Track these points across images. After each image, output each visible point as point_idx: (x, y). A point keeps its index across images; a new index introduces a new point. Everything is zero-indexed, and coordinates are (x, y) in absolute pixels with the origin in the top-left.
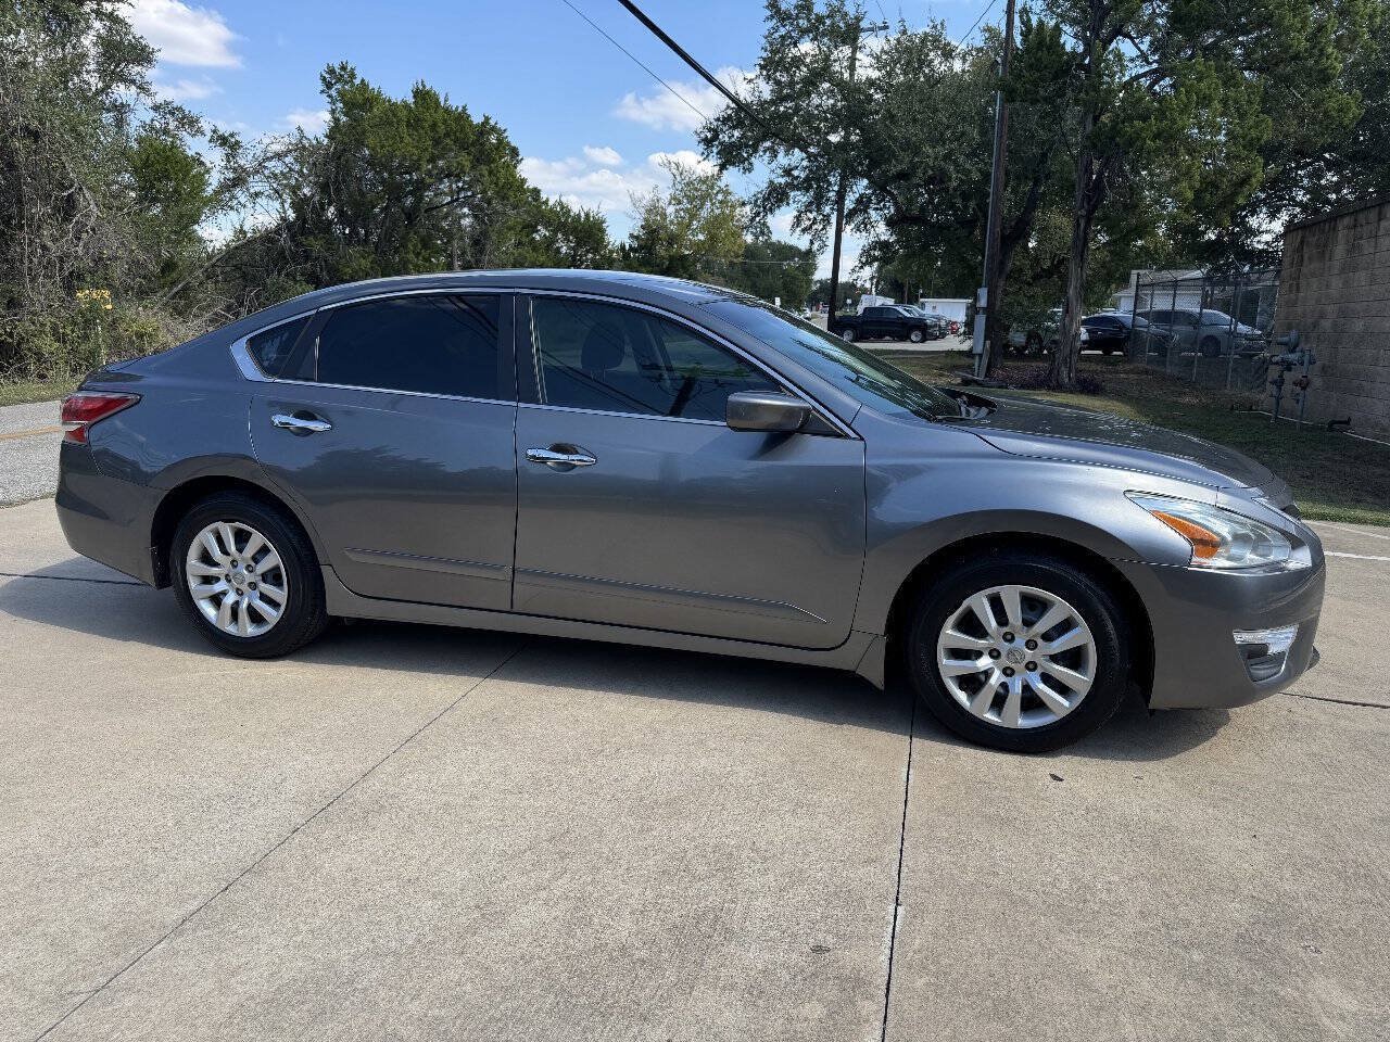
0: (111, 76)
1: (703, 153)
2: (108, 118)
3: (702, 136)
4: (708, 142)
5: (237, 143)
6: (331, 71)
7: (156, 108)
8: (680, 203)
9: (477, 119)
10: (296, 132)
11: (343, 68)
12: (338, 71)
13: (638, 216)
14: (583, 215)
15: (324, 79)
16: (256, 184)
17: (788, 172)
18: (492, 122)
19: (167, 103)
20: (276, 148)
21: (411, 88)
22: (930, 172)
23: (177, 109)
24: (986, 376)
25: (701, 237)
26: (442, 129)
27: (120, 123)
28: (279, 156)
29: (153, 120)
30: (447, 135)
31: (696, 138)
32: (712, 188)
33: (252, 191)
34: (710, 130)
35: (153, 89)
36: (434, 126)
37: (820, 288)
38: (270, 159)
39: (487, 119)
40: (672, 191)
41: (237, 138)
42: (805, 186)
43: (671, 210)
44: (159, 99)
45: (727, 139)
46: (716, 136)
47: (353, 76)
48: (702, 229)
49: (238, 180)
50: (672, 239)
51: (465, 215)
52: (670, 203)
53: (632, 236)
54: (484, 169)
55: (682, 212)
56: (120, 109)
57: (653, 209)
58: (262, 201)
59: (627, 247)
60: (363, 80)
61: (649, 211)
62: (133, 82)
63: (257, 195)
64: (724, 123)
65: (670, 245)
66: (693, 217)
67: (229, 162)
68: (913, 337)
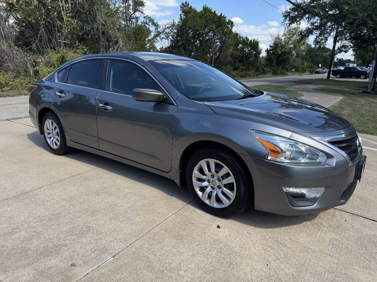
0: (135, 10)
1: (284, 20)
2: (134, 20)
3: (284, 14)
4: (286, 17)
5: (158, 25)
6: (183, 4)
7: (145, 17)
8: (286, 36)
9: (219, 15)
10: (173, 21)
11: (186, 3)
12: (184, 4)
13: (272, 40)
14: (253, 40)
15: (181, 7)
16: (162, 36)
17: (312, 24)
18: (223, 15)
19: (147, 16)
20: (167, 26)
21: (203, 7)
22: (361, 22)
23: (149, 17)
24: (372, 90)
25: (292, 46)
26: (208, 18)
27: (137, 21)
28: (168, 28)
29: (144, 20)
30: (209, 19)
31: (282, 15)
32: (297, 31)
33: (161, 37)
34: (287, 13)
35: (144, 12)
36: (206, 17)
37: (338, 61)
38: (166, 29)
39: (221, 14)
40: (284, 32)
41: (158, 24)
42: (317, 28)
43: (283, 38)
44: (145, 15)
45: (292, 15)
46: (289, 15)
47: (188, 5)
48: (292, 43)
49: (158, 34)
50: (282, 47)
51: (217, 42)
52: (283, 36)
53: (270, 46)
54: (220, 29)
55: (286, 39)
56: (137, 18)
57: (278, 38)
58: (163, 40)
59: (269, 49)
60: (191, 6)
61: (276, 39)
62: (140, 11)
63: (162, 38)
64: (292, 10)
65: (282, 48)
66: (290, 40)
67: (156, 30)
68: (362, 77)
